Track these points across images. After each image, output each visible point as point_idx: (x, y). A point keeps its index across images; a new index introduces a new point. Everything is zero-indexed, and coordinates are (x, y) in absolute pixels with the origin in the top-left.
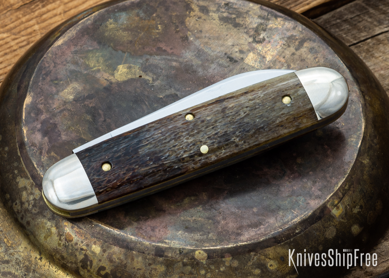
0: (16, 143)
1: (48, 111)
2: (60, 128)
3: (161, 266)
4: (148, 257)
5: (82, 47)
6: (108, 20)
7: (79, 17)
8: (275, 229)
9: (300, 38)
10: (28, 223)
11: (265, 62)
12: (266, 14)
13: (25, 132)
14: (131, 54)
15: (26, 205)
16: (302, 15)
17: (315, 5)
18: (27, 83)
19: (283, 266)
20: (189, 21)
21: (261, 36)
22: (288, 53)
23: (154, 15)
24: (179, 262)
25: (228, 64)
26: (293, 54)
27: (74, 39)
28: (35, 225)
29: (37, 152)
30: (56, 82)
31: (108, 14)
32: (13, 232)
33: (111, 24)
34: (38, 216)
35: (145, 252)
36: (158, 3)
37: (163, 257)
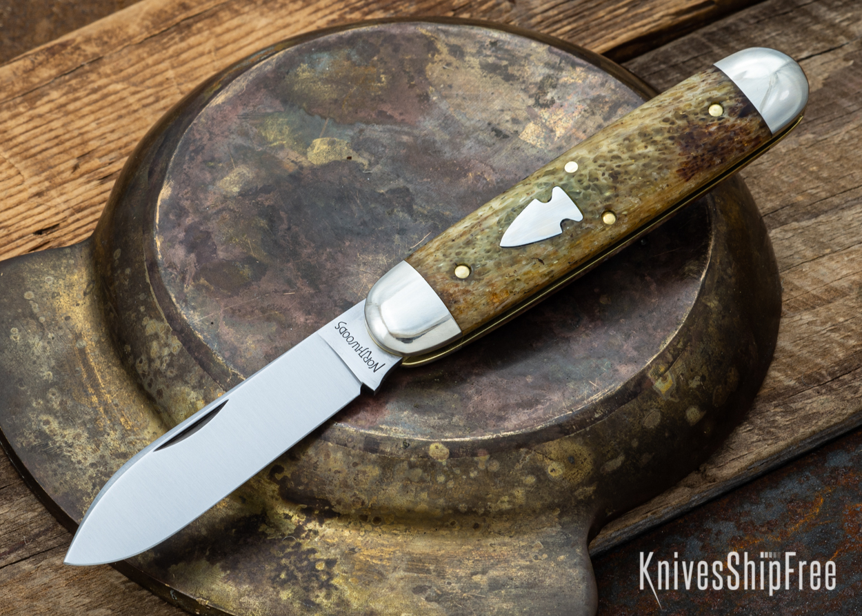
0: (143, 262)
1: (196, 211)
2: (215, 239)
3: (374, 467)
4: (353, 452)
5: (256, 109)
6: (299, 66)
7: (253, 58)
8: (560, 411)
9: (612, 101)
10: (160, 393)
11: (553, 139)
12: (558, 61)
13: (159, 244)
14: (335, 121)
15: (158, 363)
16: (604, 57)
17: (625, 41)
18: (164, 165)
19: (573, 472)
20: (431, 69)
21: (549, 97)
22: (592, 124)
23: (375, 58)
24: (403, 461)
25: (493, 141)
26: (600, 126)
27: (243, 95)
28: (170, 397)
29: (177, 277)
30: (212, 164)
31: (300, 54)
32: (135, 408)
33: (304, 71)
34: (175, 382)
35: (348, 445)
36: (382, 38)
37: (377, 452)
